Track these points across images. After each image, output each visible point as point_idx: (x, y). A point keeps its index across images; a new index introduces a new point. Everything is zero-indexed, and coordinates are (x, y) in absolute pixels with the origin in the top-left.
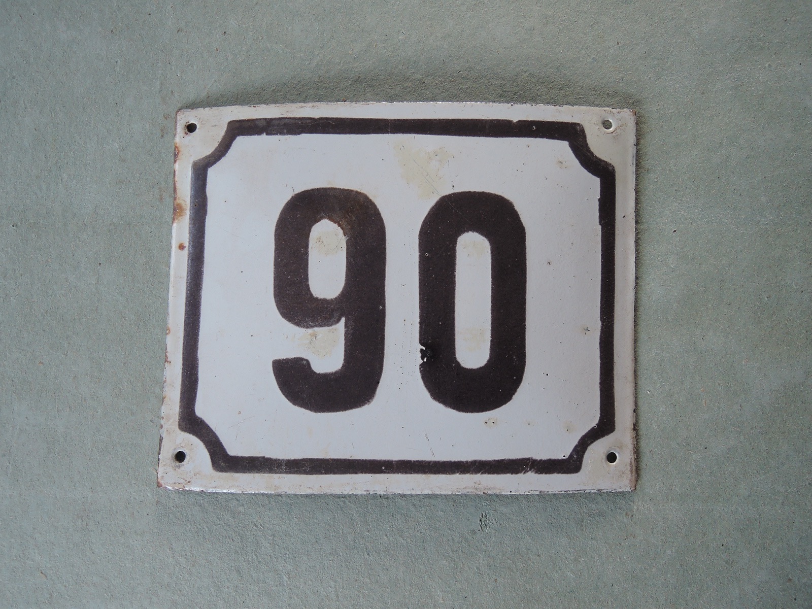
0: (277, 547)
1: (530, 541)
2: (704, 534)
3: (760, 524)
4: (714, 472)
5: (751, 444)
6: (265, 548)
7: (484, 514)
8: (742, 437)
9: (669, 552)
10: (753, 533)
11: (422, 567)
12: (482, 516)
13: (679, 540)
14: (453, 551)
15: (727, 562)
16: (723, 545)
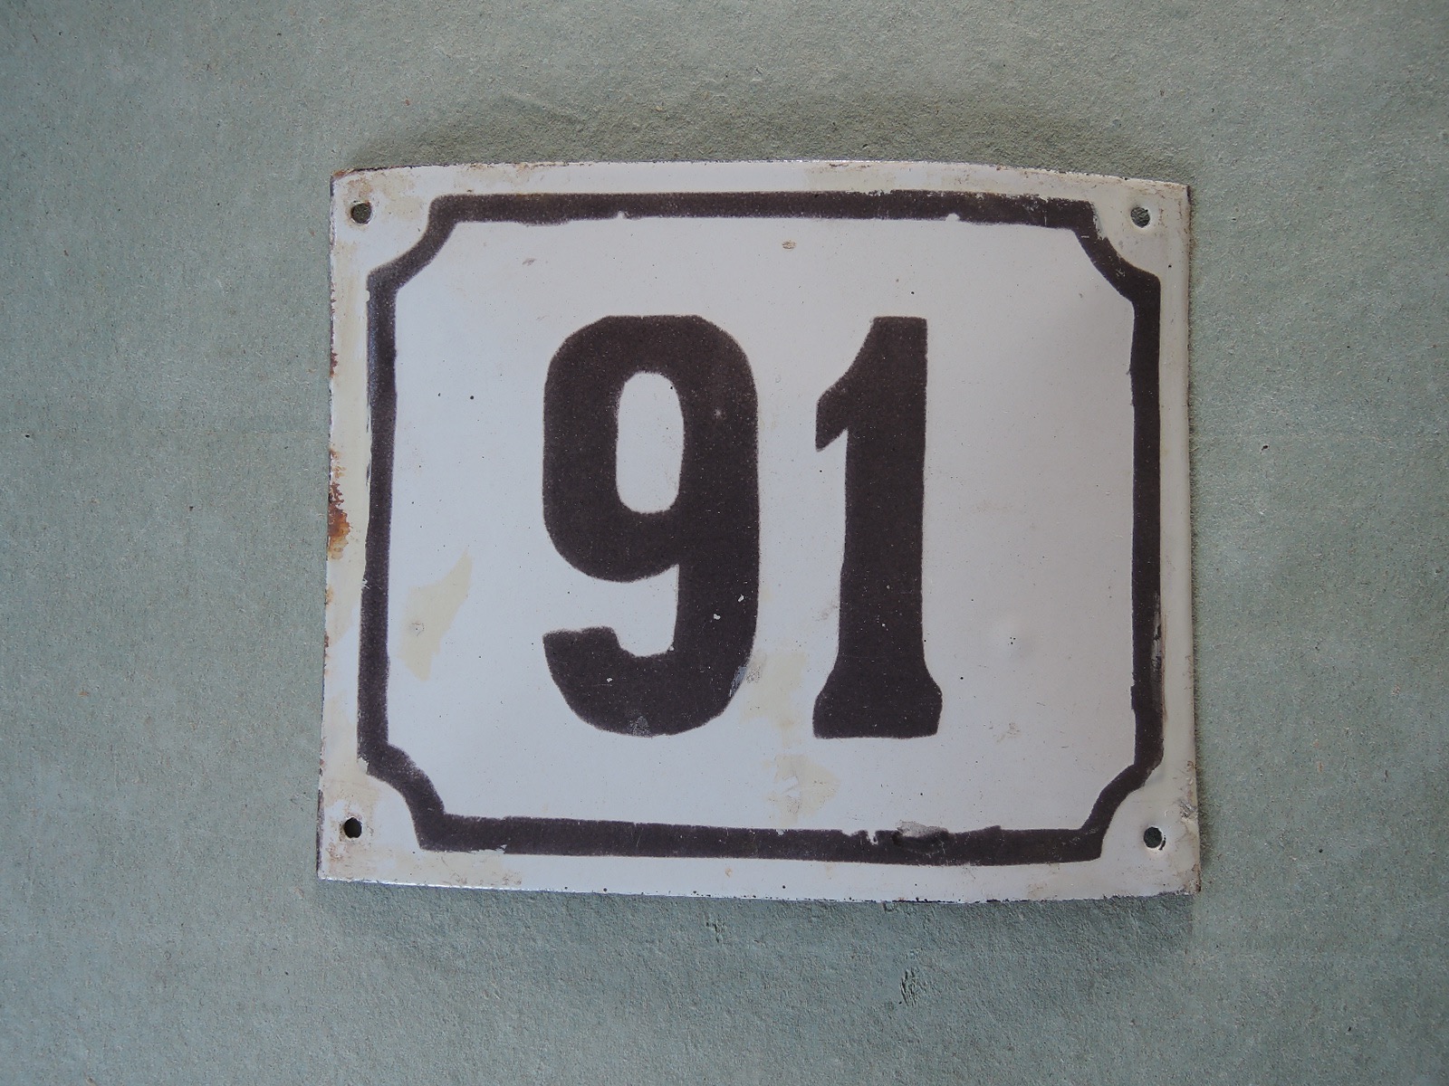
0: (526, 1033)
1: (995, 1022)
2: (1316, 1009)
3: (1418, 990)
4: (1336, 895)
5: (1403, 843)
6: (505, 1034)
7: (910, 974)
8: (1388, 832)
9: (1251, 1042)
10: (1405, 1006)
11: (794, 1070)
12: (906, 977)
13: (1269, 1020)
14: (852, 1040)
15: (1357, 1061)
16: (1350, 1029)
